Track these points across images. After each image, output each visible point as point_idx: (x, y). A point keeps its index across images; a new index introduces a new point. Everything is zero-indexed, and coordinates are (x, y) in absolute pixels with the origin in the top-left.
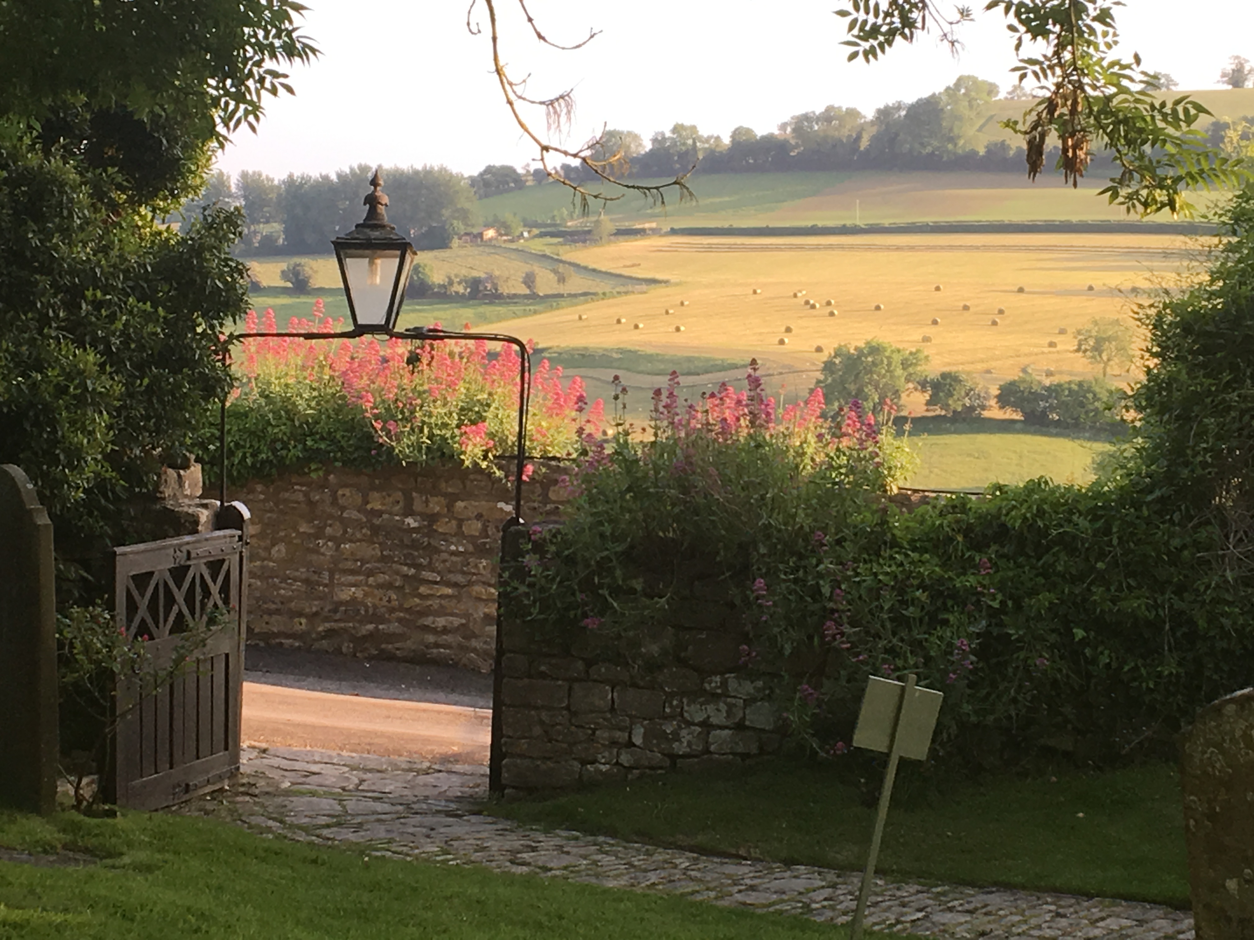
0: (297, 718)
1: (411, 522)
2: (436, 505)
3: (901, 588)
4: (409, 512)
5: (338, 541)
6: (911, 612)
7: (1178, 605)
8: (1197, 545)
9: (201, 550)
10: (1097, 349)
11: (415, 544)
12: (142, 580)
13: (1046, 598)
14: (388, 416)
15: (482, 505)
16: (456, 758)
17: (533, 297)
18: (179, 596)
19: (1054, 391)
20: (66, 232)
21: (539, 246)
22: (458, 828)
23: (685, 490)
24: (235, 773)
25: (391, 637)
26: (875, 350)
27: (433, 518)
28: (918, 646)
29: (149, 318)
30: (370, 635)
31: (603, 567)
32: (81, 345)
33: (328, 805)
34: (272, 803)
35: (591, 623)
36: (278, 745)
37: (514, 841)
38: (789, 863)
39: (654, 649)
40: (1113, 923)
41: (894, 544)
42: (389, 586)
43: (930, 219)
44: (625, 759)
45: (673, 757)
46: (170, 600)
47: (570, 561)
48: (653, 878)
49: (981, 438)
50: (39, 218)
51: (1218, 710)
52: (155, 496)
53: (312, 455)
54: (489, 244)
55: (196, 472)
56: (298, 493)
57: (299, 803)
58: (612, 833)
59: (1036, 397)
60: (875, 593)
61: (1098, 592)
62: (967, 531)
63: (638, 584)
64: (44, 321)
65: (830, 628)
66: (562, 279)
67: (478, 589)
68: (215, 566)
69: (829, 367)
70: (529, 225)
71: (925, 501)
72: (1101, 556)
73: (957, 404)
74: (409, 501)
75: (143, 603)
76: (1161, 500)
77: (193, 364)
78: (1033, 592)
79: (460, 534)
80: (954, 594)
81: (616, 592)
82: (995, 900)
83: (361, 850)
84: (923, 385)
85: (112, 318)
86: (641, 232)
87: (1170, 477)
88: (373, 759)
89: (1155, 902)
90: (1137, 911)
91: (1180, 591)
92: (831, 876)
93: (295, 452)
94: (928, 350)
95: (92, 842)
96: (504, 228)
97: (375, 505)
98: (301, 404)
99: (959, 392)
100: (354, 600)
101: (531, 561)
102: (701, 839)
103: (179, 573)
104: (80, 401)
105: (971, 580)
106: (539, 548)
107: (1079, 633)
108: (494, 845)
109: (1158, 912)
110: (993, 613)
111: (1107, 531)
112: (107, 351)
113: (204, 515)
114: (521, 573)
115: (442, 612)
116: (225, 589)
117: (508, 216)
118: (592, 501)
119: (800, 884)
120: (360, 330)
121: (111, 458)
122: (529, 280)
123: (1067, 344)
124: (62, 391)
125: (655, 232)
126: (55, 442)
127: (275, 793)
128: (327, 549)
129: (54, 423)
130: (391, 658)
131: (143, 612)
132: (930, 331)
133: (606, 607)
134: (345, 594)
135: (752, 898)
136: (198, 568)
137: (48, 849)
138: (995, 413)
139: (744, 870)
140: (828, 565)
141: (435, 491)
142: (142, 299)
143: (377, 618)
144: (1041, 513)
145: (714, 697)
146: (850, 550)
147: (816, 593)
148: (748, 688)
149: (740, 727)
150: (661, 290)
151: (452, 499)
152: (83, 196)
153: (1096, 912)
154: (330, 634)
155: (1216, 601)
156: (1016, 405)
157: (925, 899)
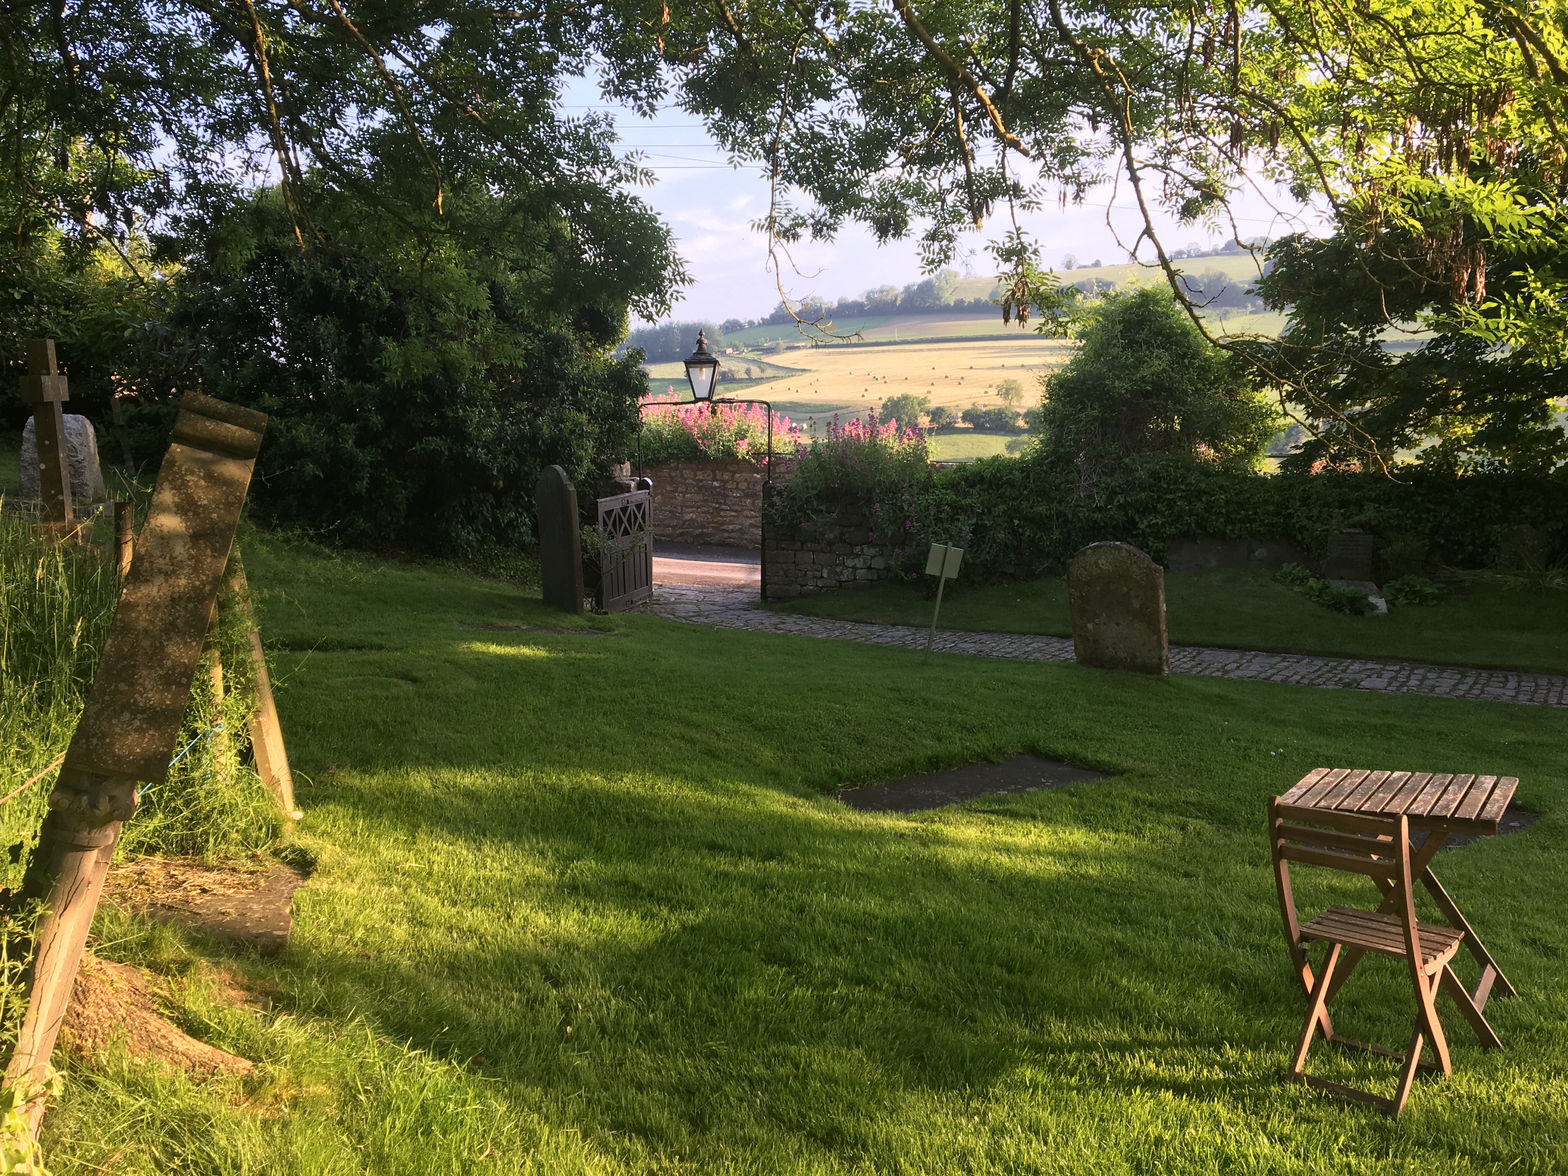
0: (673, 571)
1: (716, 484)
2: (726, 476)
3: (938, 506)
4: (715, 480)
5: (684, 494)
6: (943, 515)
7: (1060, 508)
8: (1067, 482)
9: (633, 499)
10: (1007, 393)
11: (718, 494)
12: (609, 513)
13: (1002, 507)
14: (704, 437)
15: (746, 475)
16: (744, 586)
17: (750, 380)
18: (625, 520)
19: (988, 413)
20: (570, 361)
21: (751, 356)
22: (750, 615)
23: (843, 466)
24: (651, 595)
25: (709, 535)
26: (905, 398)
27: (725, 482)
28: (946, 530)
29: (607, 398)
30: (699, 535)
31: (808, 501)
32: (579, 411)
33: (692, 607)
34: (668, 608)
35: (803, 525)
36: (666, 582)
37: (775, 620)
38: (894, 625)
39: (831, 536)
40: (1035, 645)
41: (935, 486)
42: (707, 512)
43: (929, 337)
44: (820, 584)
45: (840, 582)
46: (621, 521)
47: (793, 499)
48: (837, 633)
49: (955, 436)
50: (558, 355)
51: (1084, 553)
52: (611, 477)
53: (671, 456)
54: (729, 356)
55: (628, 465)
56: (665, 473)
57: (680, 607)
58: (817, 615)
59: (979, 417)
60: (927, 508)
61: (1025, 504)
62: (966, 479)
63: (823, 508)
64: (563, 401)
65: (908, 524)
66: (763, 371)
67: (747, 513)
68: (639, 506)
69: (885, 406)
70: (747, 346)
71: (943, 467)
72: (1026, 488)
73: (944, 421)
74: (715, 475)
75: (610, 523)
76: (1052, 462)
77: (627, 418)
78: (996, 505)
79: (737, 488)
80: (961, 508)
81: (814, 511)
82: (984, 637)
83: (711, 626)
84: (928, 413)
85: (592, 399)
86: (798, 348)
87: (1054, 452)
88: (708, 588)
89: (1053, 636)
90: (1045, 640)
91: (1060, 503)
92: (913, 630)
93: (664, 454)
94: (930, 397)
95: (601, 625)
96: (735, 348)
97: (700, 476)
98: (665, 433)
99: (944, 416)
100: (692, 519)
101: (776, 499)
102: (855, 617)
103: (624, 510)
104: (581, 436)
105: (969, 501)
106: (780, 493)
107: (1016, 522)
108: (767, 622)
109: (1055, 639)
110: (979, 515)
111: (1028, 477)
112: (590, 414)
113: (633, 484)
114: (772, 505)
115: (731, 523)
116: (643, 517)
117: (737, 342)
118: (803, 473)
119: (900, 634)
120: (697, 400)
121: (593, 461)
122: (748, 372)
123: (993, 391)
124: (572, 432)
125: (805, 347)
126: (570, 455)
127: (669, 603)
128: (679, 497)
129: (570, 446)
130: (709, 544)
131: (610, 527)
132: (930, 388)
133: (809, 519)
134: (688, 517)
135: (880, 640)
136: (632, 507)
137: (582, 629)
138: (961, 425)
139: (875, 628)
140: (906, 496)
141: (726, 470)
142: (604, 390)
143: (702, 527)
144: (999, 470)
145: (858, 555)
146: (916, 489)
147: (901, 509)
148: (872, 551)
149: (869, 568)
150: (808, 374)
151: (734, 473)
152: (576, 345)
153: (1028, 641)
154: (682, 534)
155: (1076, 506)
156: (970, 421)
157: (954, 638)
